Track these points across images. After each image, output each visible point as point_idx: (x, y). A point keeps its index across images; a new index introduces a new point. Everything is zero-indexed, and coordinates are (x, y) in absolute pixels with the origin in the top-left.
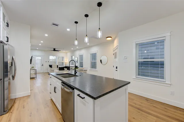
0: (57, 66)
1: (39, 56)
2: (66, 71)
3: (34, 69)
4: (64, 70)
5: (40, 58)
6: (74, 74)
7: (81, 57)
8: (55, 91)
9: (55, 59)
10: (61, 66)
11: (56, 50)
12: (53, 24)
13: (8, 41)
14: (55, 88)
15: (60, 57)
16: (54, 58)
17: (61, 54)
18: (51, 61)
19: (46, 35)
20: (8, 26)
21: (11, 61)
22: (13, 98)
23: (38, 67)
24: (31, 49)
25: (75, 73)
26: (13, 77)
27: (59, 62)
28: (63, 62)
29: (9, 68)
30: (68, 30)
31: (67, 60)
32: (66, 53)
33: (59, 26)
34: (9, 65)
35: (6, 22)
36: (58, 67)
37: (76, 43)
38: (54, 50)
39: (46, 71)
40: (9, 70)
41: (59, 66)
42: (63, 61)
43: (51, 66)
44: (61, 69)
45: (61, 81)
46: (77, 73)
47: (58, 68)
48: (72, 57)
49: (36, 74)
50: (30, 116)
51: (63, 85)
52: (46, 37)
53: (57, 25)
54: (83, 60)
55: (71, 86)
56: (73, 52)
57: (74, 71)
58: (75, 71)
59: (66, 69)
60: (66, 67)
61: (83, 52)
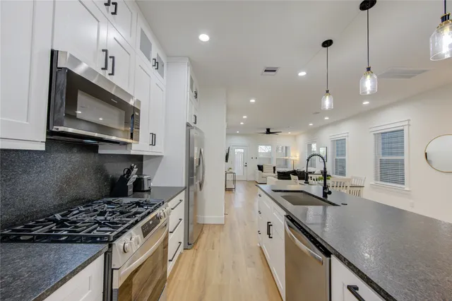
0: (274, 168)
1: (239, 147)
2: (294, 184)
3: (231, 173)
4: (290, 179)
5: (242, 151)
6: (321, 196)
7: (340, 145)
8: (269, 233)
9: (270, 153)
10: (282, 170)
11: (271, 131)
12: (266, 71)
13: (195, 123)
14: (269, 226)
15: (280, 149)
16: (267, 151)
17: (282, 140)
18: (261, 156)
19: (253, 101)
20: (196, 97)
21: (198, 158)
22: (201, 222)
23: (238, 169)
24: (227, 134)
25: (325, 195)
26: (201, 185)
27: (277, 159)
28: (286, 160)
29: (195, 168)
30: (302, 74)
31: (298, 155)
32: (295, 137)
33: (278, 72)
34: (196, 164)
35: (194, 90)
36: (276, 172)
37: (327, 102)
38: (268, 131)
39: (252, 179)
40: (195, 172)
41: (277, 170)
42: (286, 156)
43: (261, 168)
44: (284, 176)
45: (285, 213)
46: (330, 193)
47: (276, 174)
48: (310, 146)
49: (234, 181)
50: (222, 272)
51: (289, 226)
52: (252, 104)
53: (274, 71)
54: (344, 155)
55: (318, 239)
56: (313, 133)
57: (322, 188)
58: (325, 187)
59: (297, 177)
60: (294, 173)
61: (346, 130)
